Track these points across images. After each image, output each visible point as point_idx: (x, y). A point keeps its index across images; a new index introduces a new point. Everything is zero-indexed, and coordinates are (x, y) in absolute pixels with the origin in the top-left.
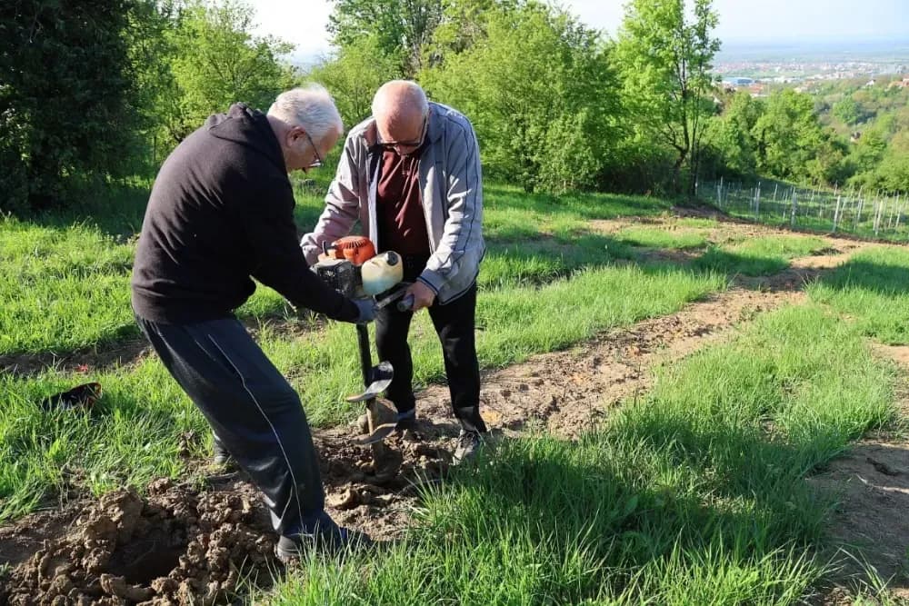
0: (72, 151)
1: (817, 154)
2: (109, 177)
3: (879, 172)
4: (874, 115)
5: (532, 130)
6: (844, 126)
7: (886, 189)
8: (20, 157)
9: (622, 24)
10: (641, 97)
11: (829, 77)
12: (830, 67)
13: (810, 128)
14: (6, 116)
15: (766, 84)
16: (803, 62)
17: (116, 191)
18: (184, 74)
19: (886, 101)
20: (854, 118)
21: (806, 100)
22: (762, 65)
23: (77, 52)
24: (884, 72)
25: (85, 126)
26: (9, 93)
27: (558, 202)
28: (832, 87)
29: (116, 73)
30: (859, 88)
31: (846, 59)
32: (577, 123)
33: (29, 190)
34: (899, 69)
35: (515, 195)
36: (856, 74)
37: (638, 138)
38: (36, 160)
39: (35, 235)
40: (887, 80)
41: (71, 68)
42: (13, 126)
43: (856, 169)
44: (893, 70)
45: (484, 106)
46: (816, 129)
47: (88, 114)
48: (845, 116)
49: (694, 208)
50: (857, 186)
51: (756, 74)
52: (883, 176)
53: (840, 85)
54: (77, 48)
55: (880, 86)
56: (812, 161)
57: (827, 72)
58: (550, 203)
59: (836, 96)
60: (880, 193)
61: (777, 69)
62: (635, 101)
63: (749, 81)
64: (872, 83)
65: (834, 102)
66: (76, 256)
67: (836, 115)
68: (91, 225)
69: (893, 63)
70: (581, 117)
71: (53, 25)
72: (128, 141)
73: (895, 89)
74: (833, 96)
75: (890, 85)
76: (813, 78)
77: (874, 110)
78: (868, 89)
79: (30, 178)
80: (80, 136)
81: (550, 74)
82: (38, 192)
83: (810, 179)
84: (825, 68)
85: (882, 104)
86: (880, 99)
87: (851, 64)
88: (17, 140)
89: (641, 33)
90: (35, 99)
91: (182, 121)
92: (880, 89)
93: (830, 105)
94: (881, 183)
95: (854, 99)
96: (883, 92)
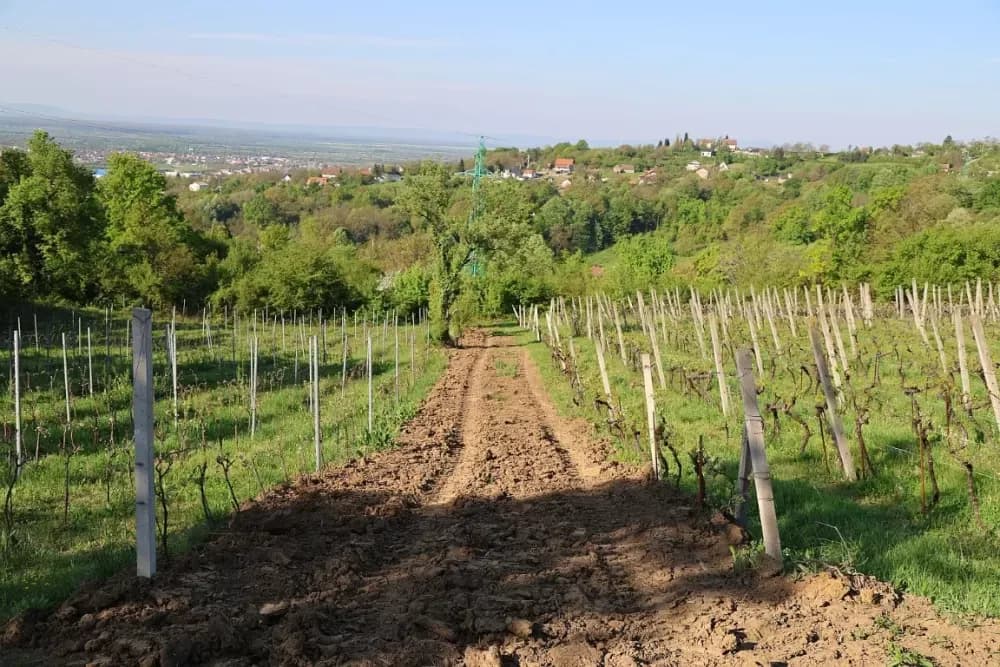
4: (297, 218)
11: (238, 172)
12: (239, 162)
16: (205, 153)
19: (308, 200)
22: (148, 155)
24: (299, 166)
28: (239, 182)
30: (274, 184)
31: (260, 153)
34: (320, 166)
36: (271, 170)
40: (304, 175)
53: (251, 181)
55: (297, 182)
57: (236, 166)
59: (244, 194)
61: (170, 161)
64: (287, 178)
65: (243, 201)
67: (249, 219)
69: (312, 160)
73: (315, 186)
74: (240, 193)
75: (309, 182)
76: (218, 173)
77: (295, 213)
78: (284, 187)
84: (234, 163)
85: (303, 204)
86: (300, 197)
87: (265, 159)
92: (297, 187)
93: (239, 205)
94: (262, 299)
95: (267, 197)
96: (301, 189)
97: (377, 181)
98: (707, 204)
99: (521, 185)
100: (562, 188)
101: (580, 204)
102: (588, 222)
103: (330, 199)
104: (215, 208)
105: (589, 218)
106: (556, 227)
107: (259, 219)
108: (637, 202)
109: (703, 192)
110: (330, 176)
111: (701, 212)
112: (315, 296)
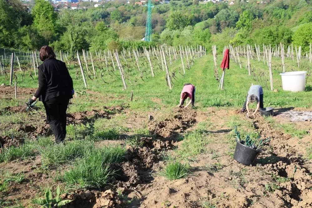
28: (110, 4)
65: (111, 11)
74: (110, 8)
86: (131, 10)
93: (109, 13)
96: (132, 7)
97: (160, 3)
98: (286, 11)
99: (214, 4)
100: (230, 5)
101: (233, 12)
102: (235, 19)
103: (142, 10)
104: (101, 13)
105: (236, 17)
106: (223, 21)
107: (116, 18)
108: (256, 11)
109: (286, 5)
111: (283, 14)
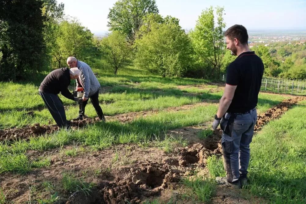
0: (28, 64)
1: (268, 66)
2: (37, 72)
3: (289, 72)
4: (291, 53)
5: (164, 59)
6: (281, 57)
7: (291, 78)
8: (14, 66)
9: (195, 27)
10: (200, 49)
11: (277, 41)
12: (277, 38)
13: (267, 58)
14: (11, 55)
15: (256, 43)
16: (268, 36)
17: (39, 75)
18: (60, 42)
19: (295, 49)
20: (284, 54)
21: (266, 49)
22: (255, 37)
23: (31, 39)
24: (294, 40)
25: (32, 58)
26: (13, 50)
27: (171, 80)
29: (40, 44)
30: (286, 45)
31: (282, 35)
32: (176, 57)
33: (16, 74)
34: (299, 38)
35: (158, 78)
36: (285, 40)
37: (200, 61)
38: (18, 67)
39: (18, 86)
40: (295, 42)
41: (29, 43)
42: (13, 58)
43: (281, 71)
44: (297, 39)
45: (150, 51)
46: (269, 58)
47: (33, 55)
48: (282, 54)
49: (218, 83)
50: (282, 76)
51: (253, 40)
52: (290, 73)
53: (280, 44)
54: (30, 38)
55: (293, 44)
56: (267, 69)
57: (276, 39)
58: (169, 81)
59: (278, 47)
60: (289, 79)
61: (259, 38)
62: (199, 50)
63: (250, 42)
64: (290, 43)
66: (28, 91)
67: (279, 53)
68: (32, 84)
69: (297, 37)
70: (177, 55)
71: (25, 32)
72: (43, 62)
73: (297, 45)
75: (296, 44)
76: (271, 41)
77: (291, 52)
78: (289, 45)
79: (17, 71)
80: (30, 61)
81: (168, 42)
82: (18, 75)
83: (266, 74)
84: (275, 38)
85: (293, 50)
87: (284, 37)
88: (14, 62)
89: (201, 29)
90: (19, 51)
91: (60, 55)
92: (292, 45)
94: (289, 76)
95: (284, 48)
110: (302, 42)
112: (300, 76)
